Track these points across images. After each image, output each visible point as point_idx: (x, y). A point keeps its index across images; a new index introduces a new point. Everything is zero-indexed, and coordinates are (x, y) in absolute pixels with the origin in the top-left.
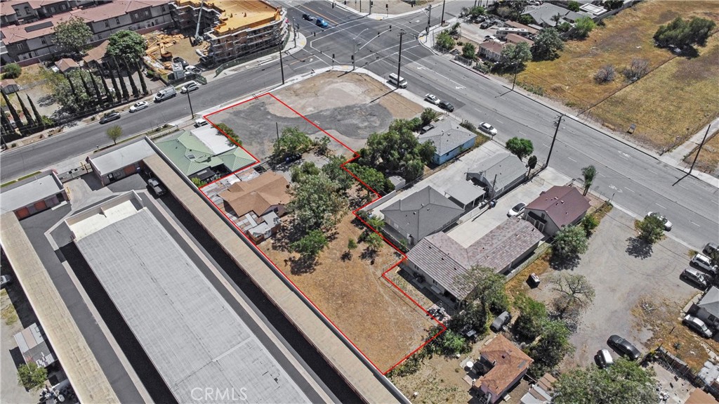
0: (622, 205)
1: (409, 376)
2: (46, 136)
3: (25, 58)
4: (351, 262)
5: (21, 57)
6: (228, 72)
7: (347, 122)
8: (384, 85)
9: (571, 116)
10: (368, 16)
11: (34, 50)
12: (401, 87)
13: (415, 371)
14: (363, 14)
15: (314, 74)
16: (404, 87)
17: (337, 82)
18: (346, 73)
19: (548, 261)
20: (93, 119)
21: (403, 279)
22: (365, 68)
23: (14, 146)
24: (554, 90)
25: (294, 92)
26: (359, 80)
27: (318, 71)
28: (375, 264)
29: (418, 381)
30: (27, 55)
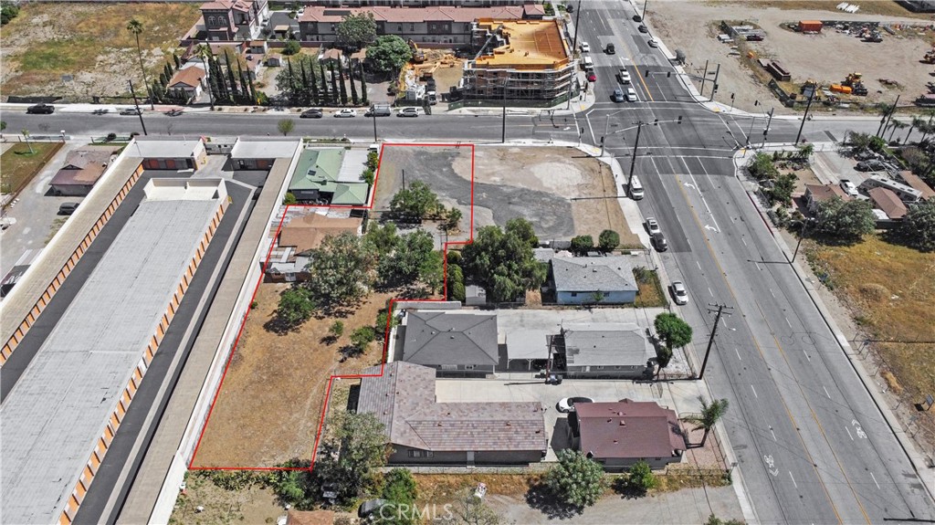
0: (750, 493)
1: (221, 489)
2: (250, 111)
3: (312, 40)
4: (326, 347)
5: (308, 37)
6: (466, 111)
7: (516, 208)
8: (615, 186)
9: (841, 337)
10: (705, 104)
11: (323, 35)
12: (632, 197)
13: (232, 488)
14: (700, 99)
15: (549, 145)
16: (637, 199)
17: (564, 162)
18: (589, 156)
19: (531, 486)
20: (299, 110)
21: (348, 396)
22: (618, 160)
23: (220, 109)
24: (863, 291)
25: (504, 155)
26: (593, 170)
27: (558, 143)
28: (343, 364)
29: (222, 500)
30: (315, 37)
